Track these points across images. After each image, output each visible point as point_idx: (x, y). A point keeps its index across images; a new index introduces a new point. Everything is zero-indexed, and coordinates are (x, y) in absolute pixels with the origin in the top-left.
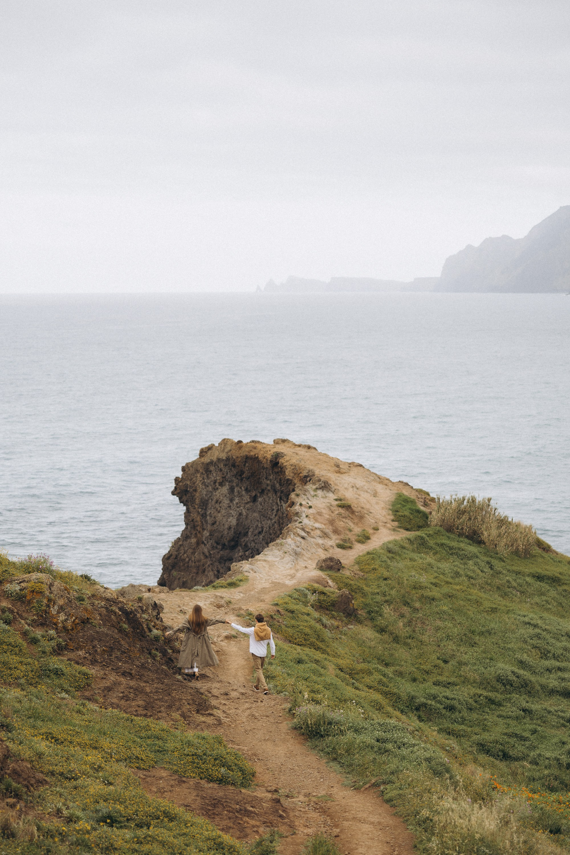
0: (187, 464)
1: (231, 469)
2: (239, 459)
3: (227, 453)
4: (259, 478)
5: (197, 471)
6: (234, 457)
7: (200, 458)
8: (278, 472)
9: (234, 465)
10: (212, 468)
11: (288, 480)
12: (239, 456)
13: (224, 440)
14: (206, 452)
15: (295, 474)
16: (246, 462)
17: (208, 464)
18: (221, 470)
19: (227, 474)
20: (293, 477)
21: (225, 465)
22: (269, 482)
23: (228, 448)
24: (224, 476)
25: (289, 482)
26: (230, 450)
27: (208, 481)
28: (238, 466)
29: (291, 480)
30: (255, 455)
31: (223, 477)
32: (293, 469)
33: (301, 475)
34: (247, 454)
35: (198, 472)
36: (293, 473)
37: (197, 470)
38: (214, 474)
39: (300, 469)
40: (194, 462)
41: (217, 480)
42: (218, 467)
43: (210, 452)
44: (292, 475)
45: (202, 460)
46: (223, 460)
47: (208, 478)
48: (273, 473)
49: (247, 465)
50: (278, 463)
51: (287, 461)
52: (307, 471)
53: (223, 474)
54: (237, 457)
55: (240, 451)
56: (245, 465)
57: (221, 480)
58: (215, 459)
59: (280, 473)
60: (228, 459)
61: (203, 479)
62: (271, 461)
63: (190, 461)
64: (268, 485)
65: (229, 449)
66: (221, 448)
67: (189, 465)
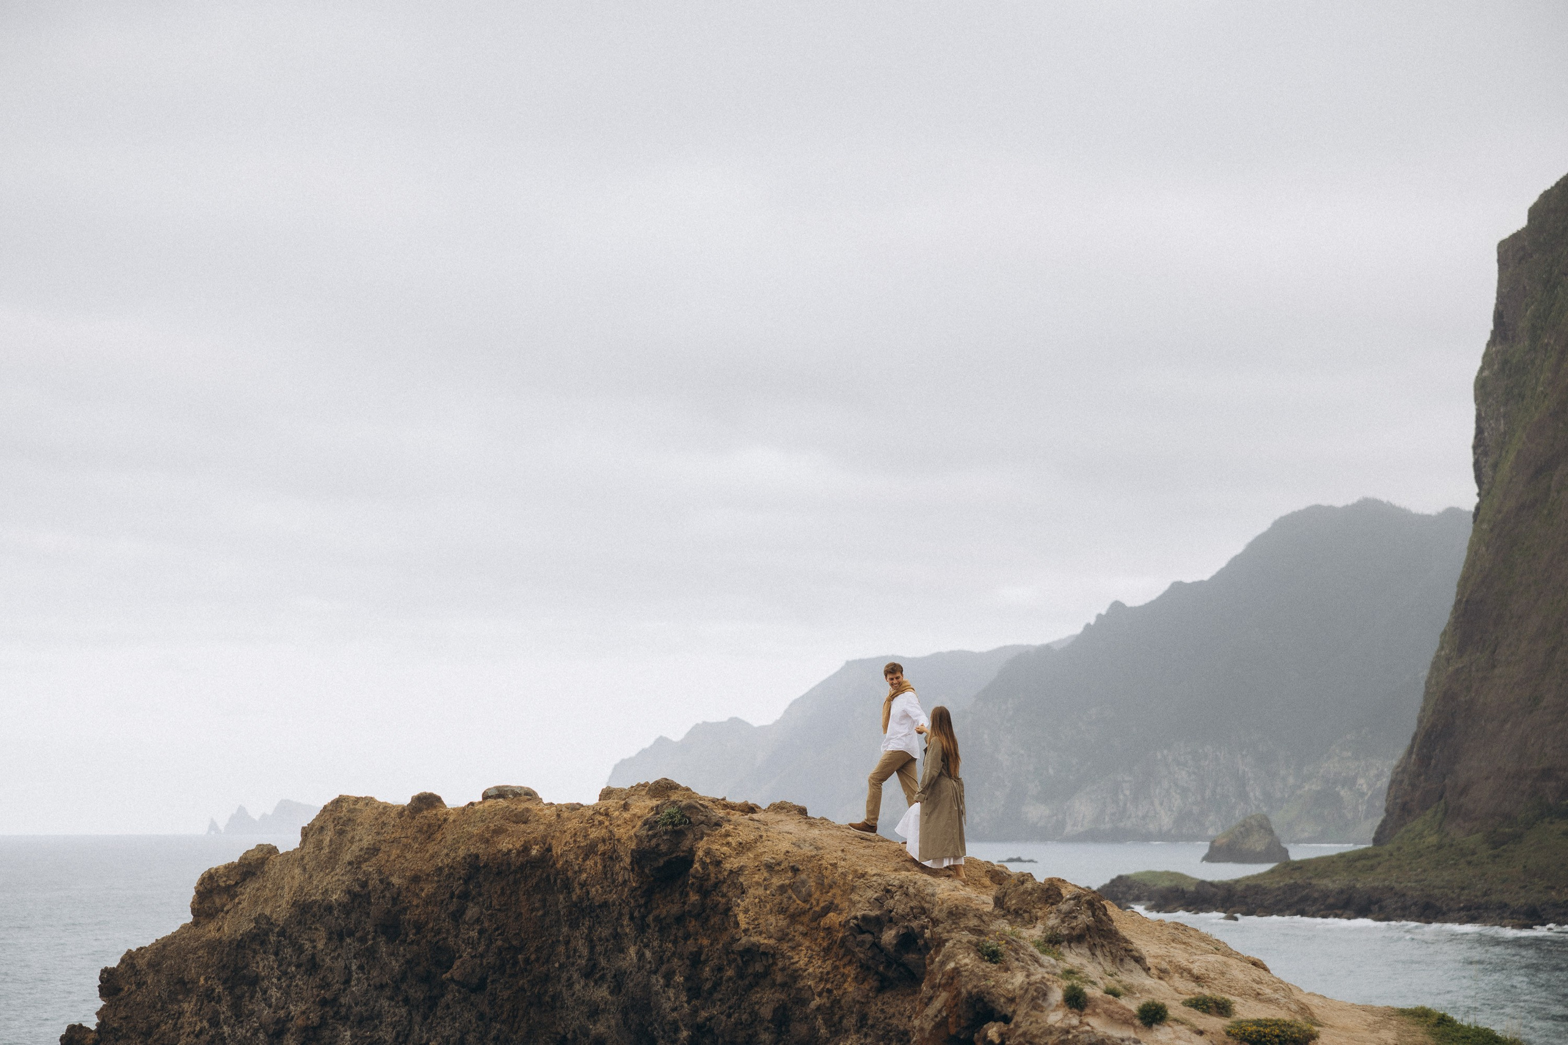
0: (130, 959)
1: (371, 953)
2: (428, 889)
3: (356, 864)
4: (546, 978)
5: (182, 986)
6: (395, 880)
7: (196, 923)
8: (680, 919)
9: (391, 928)
10: (262, 964)
11: (751, 953)
12: (427, 868)
13: (339, 802)
14: (230, 891)
15: (794, 918)
16: (465, 896)
17: (240, 945)
18: (313, 966)
19: (347, 982)
20: (783, 937)
21: (338, 936)
22: (602, 993)
23: (365, 838)
24: (328, 995)
25: (759, 967)
26: (374, 850)
27: (240, 1032)
28: (419, 927)
29: (769, 955)
30: (526, 849)
31: (324, 1003)
32: (782, 889)
33: (832, 918)
34: (480, 849)
35: (188, 992)
36: (782, 911)
37: (182, 982)
38: (274, 993)
39: (824, 887)
40: (163, 947)
41: (289, 1018)
42: (300, 950)
43: (250, 888)
44: (776, 922)
45: (211, 931)
46: (329, 908)
47: (239, 1014)
48: (642, 928)
49: (472, 912)
50: (688, 860)
51: (743, 848)
52: (871, 894)
53: (325, 985)
54: (416, 879)
55: (432, 848)
56: (457, 916)
57: (314, 1018)
58: (280, 910)
59: (692, 925)
60: (358, 898)
61: (214, 1022)
62: (640, 857)
63: (147, 943)
64: (594, 1012)
65: (367, 840)
66: (319, 846)
67: (141, 963)
